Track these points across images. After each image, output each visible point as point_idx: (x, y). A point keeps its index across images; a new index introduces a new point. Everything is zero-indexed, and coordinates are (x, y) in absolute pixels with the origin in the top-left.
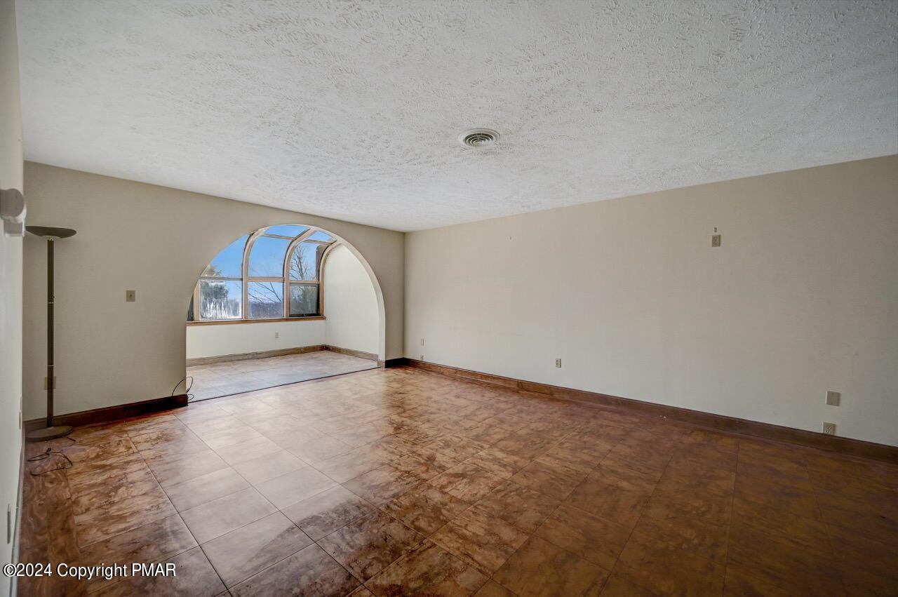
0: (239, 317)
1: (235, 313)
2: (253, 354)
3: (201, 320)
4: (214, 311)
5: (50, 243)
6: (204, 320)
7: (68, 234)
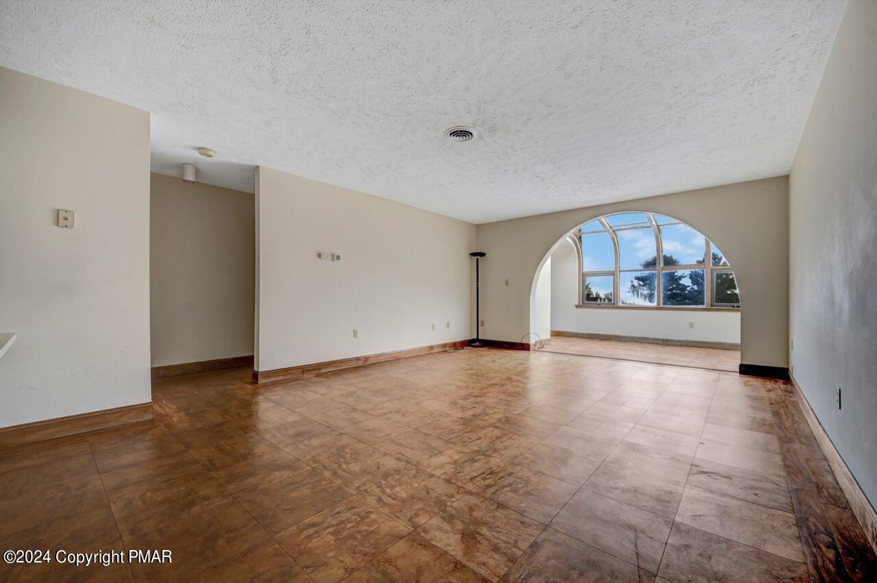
0: (655, 304)
1: (651, 301)
2: (663, 340)
3: (621, 304)
5: (477, 260)
6: (624, 305)
7: (482, 255)
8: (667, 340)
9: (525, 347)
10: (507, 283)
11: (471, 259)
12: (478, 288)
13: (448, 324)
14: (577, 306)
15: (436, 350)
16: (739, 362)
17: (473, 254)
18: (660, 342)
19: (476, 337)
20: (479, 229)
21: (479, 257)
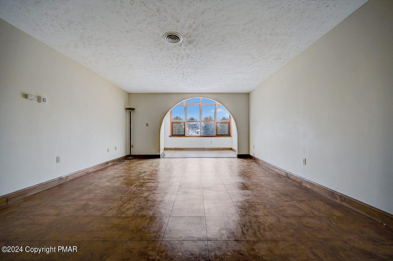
0: (199, 135)
1: (198, 134)
2: (203, 148)
3: (187, 135)
4: (191, 133)
5: (130, 112)
6: (188, 135)
7: (133, 109)
8: (204, 148)
9: (158, 157)
10: (147, 125)
11: (126, 111)
12: (130, 127)
13: (116, 148)
14: (170, 136)
15: (110, 164)
16: (237, 154)
17: (127, 109)
18: (202, 149)
19: (130, 154)
20: (130, 95)
21: (131, 111)
